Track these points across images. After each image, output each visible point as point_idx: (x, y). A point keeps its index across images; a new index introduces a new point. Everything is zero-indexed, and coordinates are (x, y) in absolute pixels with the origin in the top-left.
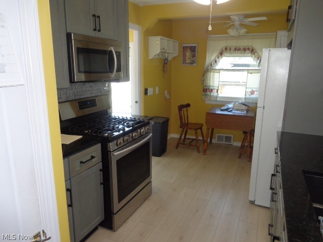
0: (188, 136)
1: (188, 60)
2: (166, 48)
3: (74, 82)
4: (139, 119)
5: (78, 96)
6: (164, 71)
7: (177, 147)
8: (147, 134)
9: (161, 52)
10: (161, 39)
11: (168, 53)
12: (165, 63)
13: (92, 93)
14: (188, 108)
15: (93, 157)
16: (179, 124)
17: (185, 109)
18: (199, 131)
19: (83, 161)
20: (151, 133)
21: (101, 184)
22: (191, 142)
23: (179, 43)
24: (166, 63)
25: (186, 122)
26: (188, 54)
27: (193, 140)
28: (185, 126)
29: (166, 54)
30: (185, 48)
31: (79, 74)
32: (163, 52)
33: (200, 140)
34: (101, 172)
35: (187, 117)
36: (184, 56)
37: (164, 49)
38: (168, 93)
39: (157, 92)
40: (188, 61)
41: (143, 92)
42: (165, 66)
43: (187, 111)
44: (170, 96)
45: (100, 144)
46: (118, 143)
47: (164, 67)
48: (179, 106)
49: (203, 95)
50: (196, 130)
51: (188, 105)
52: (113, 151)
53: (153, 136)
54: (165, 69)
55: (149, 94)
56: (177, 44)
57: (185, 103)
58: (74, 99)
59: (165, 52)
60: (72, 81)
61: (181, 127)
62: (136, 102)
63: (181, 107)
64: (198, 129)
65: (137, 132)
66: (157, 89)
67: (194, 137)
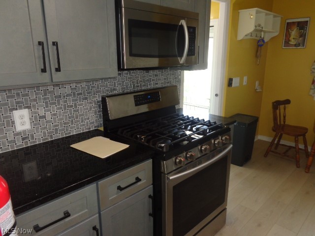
0: (282, 142)
1: (293, 40)
2: (263, 25)
3: (124, 70)
4: (215, 123)
5: (138, 86)
6: (256, 56)
7: (266, 155)
8: (224, 146)
9: (256, 30)
10: (257, 12)
11: (265, 32)
12: (259, 45)
13: (157, 84)
14: (287, 105)
15: (138, 180)
16: (272, 124)
17: (282, 107)
18: (301, 138)
19: (122, 186)
20: (231, 143)
21: (150, 215)
22: (287, 151)
23: (282, 18)
24: (261, 46)
25: (282, 123)
26: (294, 33)
27: (290, 147)
28: (280, 128)
29: (263, 33)
30: (289, 26)
31: (131, 58)
32: (258, 29)
33: (301, 149)
34: (151, 200)
35: (284, 117)
36: (288, 35)
37: (259, 25)
38: (260, 84)
39: (244, 83)
40: (293, 42)
41: (226, 82)
42: (259, 49)
43: (285, 109)
44: (262, 88)
45: (151, 161)
46: (178, 160)
47: (257, 52)
48: (273, 103)
49: (311, 89)
50: (297, 136)
51: (288, 102)
52: (168, 174)
53: (233, 148)
54: (258, 53)
55: (233, 85)
56: (279, 20)
57: (282, 99)
58: (132, 90)
59: (261, 31)
60: (120, 68)
61: (274, 130)
62: (216, 95)
63: (277, 105)
64: (301, 135)
65: (210, 144)
66: (245, 78)
67: (293, 144)
